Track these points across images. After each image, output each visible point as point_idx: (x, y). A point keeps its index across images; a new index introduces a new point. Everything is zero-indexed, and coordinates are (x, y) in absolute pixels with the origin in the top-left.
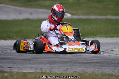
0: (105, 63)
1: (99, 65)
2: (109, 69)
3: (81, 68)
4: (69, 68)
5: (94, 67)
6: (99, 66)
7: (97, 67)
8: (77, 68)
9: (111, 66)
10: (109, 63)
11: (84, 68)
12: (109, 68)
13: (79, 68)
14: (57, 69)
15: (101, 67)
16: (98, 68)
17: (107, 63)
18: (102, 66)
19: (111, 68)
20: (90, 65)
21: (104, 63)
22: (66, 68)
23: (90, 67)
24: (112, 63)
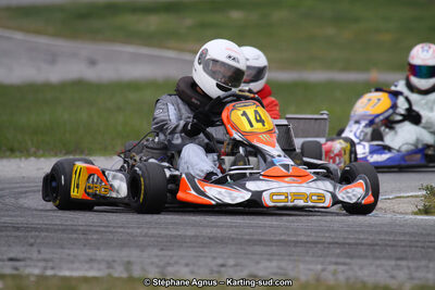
0: (362, 244)
1: (338, 251)
2: (377, 266)
3: (274, 264)
4: (231, 262)
5: (321, 259)
6: (338, 256)
7: (334, 260)
8: (258, 263)
9: (384, 258)
10: (377, 245)
12: (378, 262)
13: (268, 264)
14: (188, 264)
15: (348, 260)
16: (337, 263)
17: (367, 245)
18: (352, 257)
19: (384, 262)
20: (307, 252)
21: (357, 244)
22: (220, 261)
23: (307, 258)
24: (387, 245)
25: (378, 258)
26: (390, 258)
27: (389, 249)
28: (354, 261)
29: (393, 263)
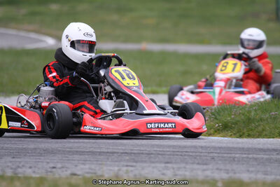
0: (142, 154)
1: (127, 158)
2: (153, 167)
3: (87, 166)
5: (117, 163)
6: (128, 161)
7: (125, 164)
8: (76, 166)
9: (157, 162)
10: (152, 154)
11: (93, 167)
12: (153, 165)
13: (82, 166)
14: (30, 167)
15: (134, 164)
16: (127, 166)
17: (146, 154)
18: (136, 162)
19: (158, 165)
20: (108, 159)
21: (139, 154)
22: (52, 165)
23: (108, 163)
24: (159, 154)
25: (153, 162)
26: (161, 162)
27: (160, 156)
28: (138, 164)
29: (163, 165)
